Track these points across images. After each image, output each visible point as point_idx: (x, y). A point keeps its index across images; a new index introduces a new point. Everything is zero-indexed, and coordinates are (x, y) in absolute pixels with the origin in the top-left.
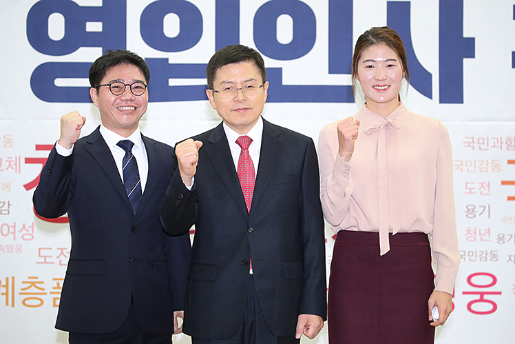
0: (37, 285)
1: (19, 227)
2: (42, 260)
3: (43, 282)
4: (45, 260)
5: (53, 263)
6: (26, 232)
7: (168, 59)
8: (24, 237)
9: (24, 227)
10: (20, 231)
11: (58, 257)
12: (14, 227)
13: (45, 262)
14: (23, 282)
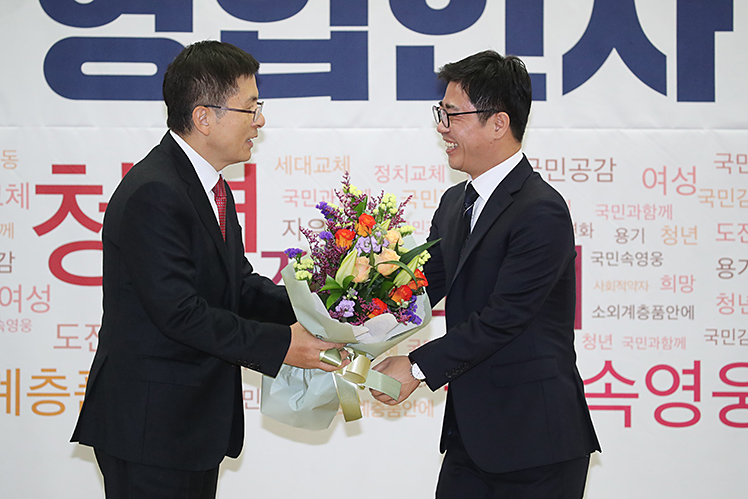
0: (54, 381)
2: (63, 342)
3: (64, 378)
4: (68, 342)
5: (80, 347)
7: (257, 33)
8: (35, 308)
11: (87, 339)
13: (68, 346)
14: (34, 377)
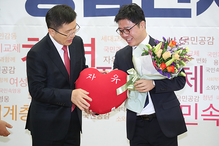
1: (19, 80)
6: (23, 83)
9: (22, 80)
10: (20, 82)
12: (17, 80)
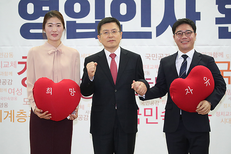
0: (23, 113)
2: (25, 103)
4: (27, 103)
7: (76, 21)
8: (18, 94)
14: (18, 112)
